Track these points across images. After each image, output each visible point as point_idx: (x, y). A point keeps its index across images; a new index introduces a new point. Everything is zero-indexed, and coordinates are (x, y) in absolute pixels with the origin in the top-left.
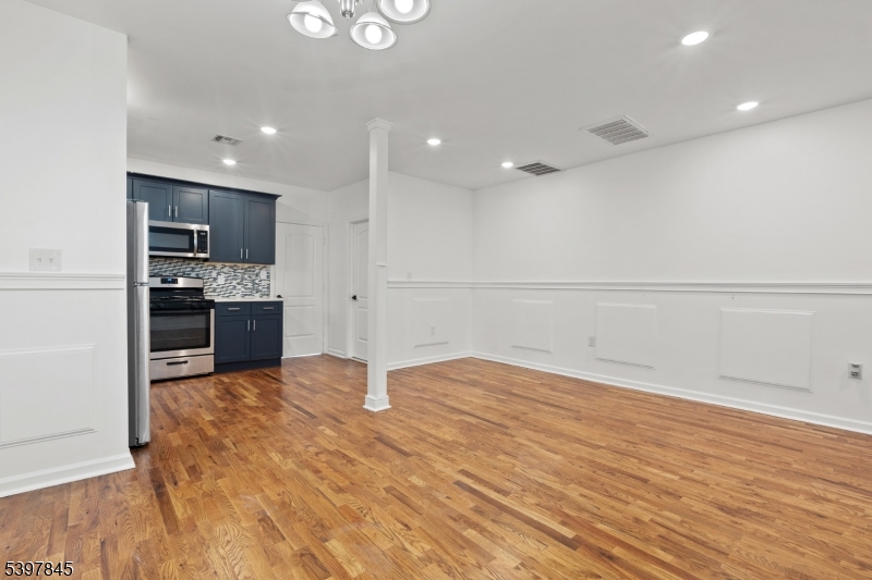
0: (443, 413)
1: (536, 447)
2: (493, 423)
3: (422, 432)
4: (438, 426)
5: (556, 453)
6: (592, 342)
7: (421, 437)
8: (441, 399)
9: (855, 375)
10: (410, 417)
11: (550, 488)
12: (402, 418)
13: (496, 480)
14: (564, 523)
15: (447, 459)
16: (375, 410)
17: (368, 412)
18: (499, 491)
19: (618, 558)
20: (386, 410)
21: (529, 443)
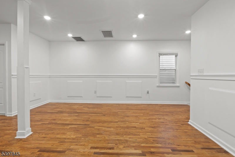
0: (61, 127)
1: (104, 128)
2: (83, 125)
3: (60, 138)
4: (64, 134)
5: (110, 128)
6: (95, 92)
7: (62, 141)
8: (53, 122)
9: (148, 93)
10: (48, 134)
11: (121, 140)
12: (44, 136)
13: (105, 145)
14: (135, 149)
15: (81, 145)
16: (25, 137)
17: (20, 140)
18: (110, 149)
19: (155, 152)
20: (31, 135)
21: (100, 128)
